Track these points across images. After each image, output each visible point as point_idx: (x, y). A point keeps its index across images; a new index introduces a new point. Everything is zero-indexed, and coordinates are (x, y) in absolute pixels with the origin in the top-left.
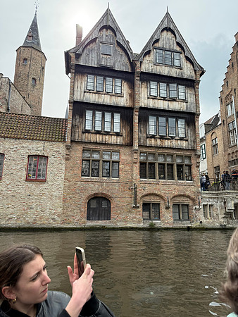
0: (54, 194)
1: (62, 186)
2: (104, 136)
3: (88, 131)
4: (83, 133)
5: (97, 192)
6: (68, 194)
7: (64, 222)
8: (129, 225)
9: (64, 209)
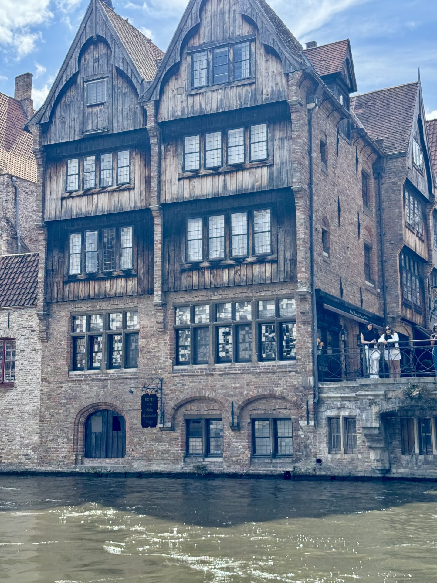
0: (26, 408)
1: (38, 393)
2: (102, 284)
3: (74, 279)
4: (66, 283)
5: (95, 400)
6: (48, 408)
7: (42, 460)
8: (156, 468)
9: (41, 437)
